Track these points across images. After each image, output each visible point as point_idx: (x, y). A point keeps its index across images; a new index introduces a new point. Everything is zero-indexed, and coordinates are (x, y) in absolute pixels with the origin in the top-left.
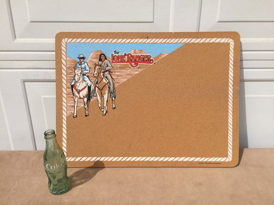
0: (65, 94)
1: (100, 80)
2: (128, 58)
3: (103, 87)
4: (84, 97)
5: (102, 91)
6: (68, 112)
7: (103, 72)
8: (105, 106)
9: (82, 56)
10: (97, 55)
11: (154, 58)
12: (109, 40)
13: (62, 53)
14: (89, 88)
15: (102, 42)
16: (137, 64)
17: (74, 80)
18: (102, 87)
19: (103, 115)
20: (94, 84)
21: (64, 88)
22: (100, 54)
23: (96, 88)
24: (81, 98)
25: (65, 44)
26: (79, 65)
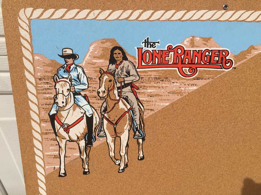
0: (38, 133)
1: (111, 104)
2: (177, 56)
3: (119, 119)
4: (78, 138)
5: (118, 127)
6: (47, 167)
7: (118, 88)
8: (122, 154)
9: (69, 52)
10: (104, 49)
11: (235, 57)
12: (132, 13)
13: (22, 45)
14: (90, 120)
15: (116, 17)
16: (194, 71)
17: (55, 105)
18: (117, 119)
19: (119, 172)
20: (99, 112)
21: (35, 121)
22: (111, 47)
23: (104, 119)
24: (73, 141)
25: (28, 23)
26: (64, 72)
